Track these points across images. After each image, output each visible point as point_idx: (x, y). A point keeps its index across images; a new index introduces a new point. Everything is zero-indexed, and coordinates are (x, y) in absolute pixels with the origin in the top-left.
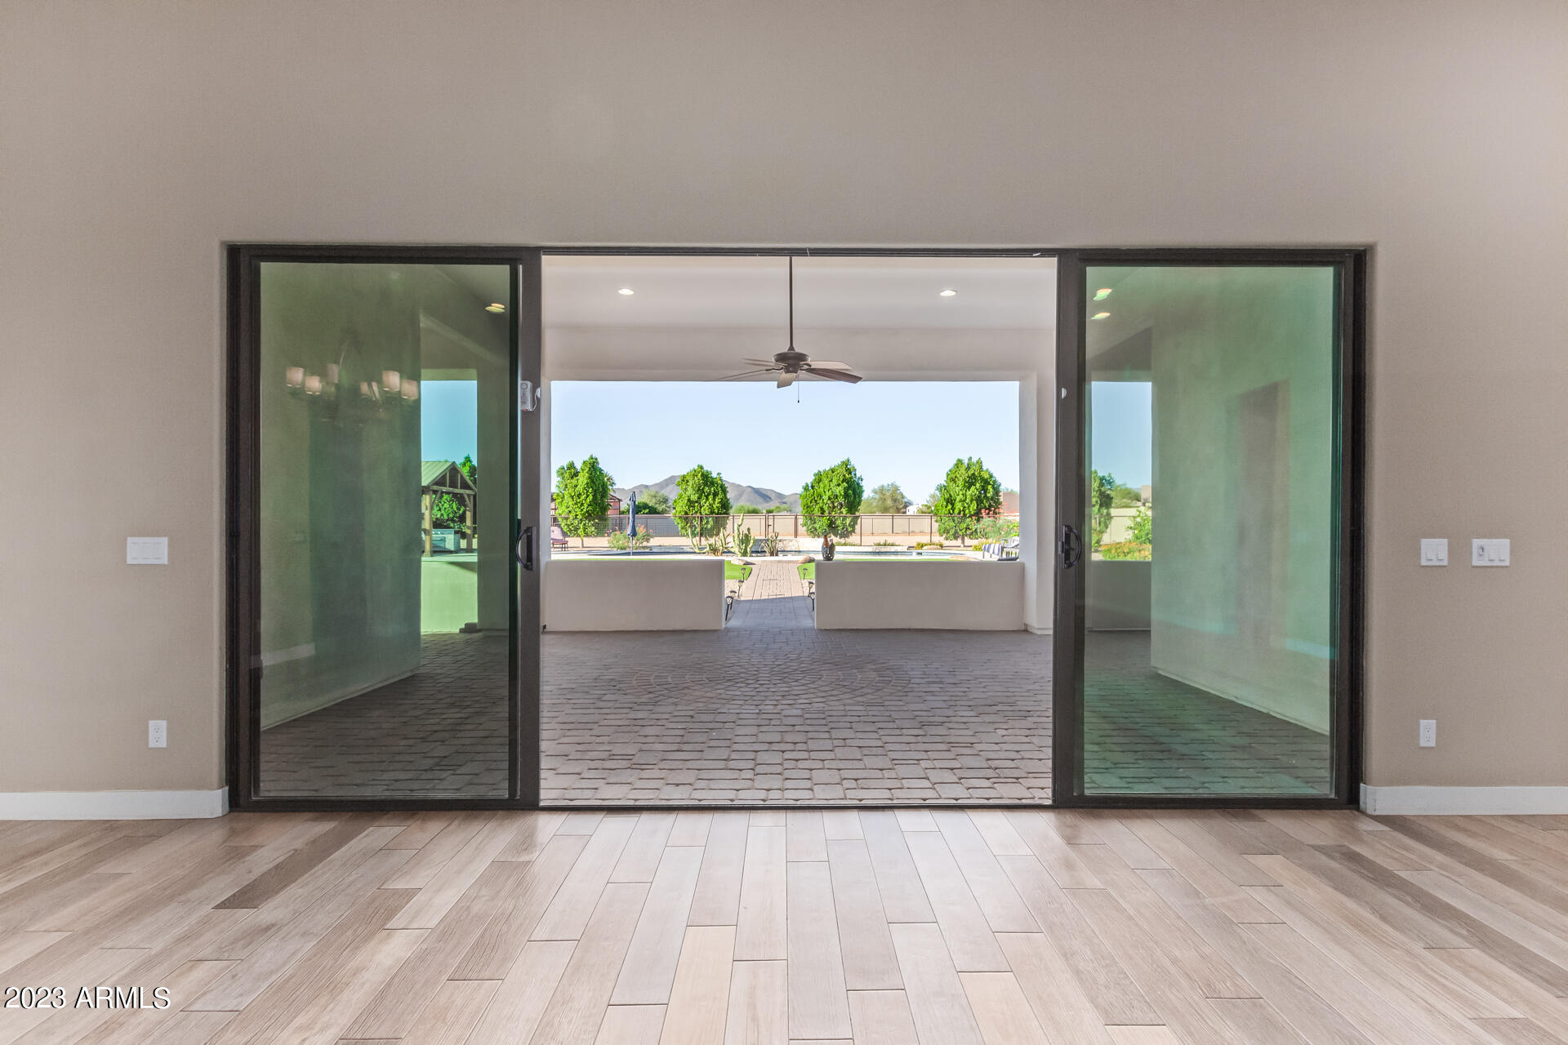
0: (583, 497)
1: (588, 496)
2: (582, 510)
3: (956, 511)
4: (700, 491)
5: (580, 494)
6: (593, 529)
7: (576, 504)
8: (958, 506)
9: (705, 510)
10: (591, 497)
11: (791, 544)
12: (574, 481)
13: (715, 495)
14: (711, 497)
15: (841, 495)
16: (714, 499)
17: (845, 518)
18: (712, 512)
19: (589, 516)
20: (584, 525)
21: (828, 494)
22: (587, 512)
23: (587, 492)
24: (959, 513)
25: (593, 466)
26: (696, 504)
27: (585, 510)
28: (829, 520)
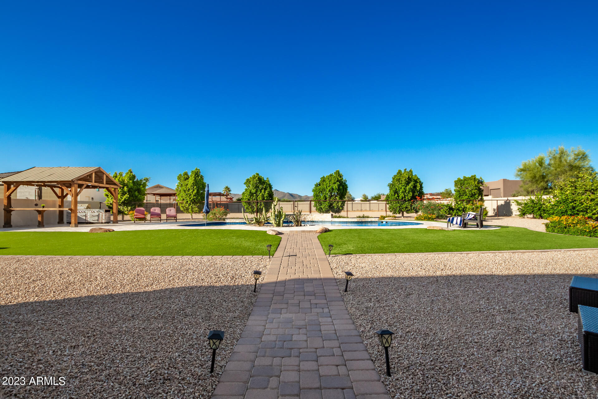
0: (191, 191)
1: (194, 190)
2: (190, 198)
3: (400, 198)
4: (257, 187)
5: (189, 189)
6: (197, 209)
7: (187, 195)
8: (401, 195)
9: (260, 198)
10: (196, 191)
11: (308, 217)
12: (186, 182)
13: (265, 189)
14: (263, 191)
15: (336, 189)
16: (265, 192)
17: (338, 202)
18: (263, 199)
19: (194, 202)
20: (192, 207)
21: (329, 188)
22: (193, 199)
23: (193, 188)
24: (402, 199)
25: (197, 174)
26: (255, 195)
27: (192, 198)
28: (329, 203)
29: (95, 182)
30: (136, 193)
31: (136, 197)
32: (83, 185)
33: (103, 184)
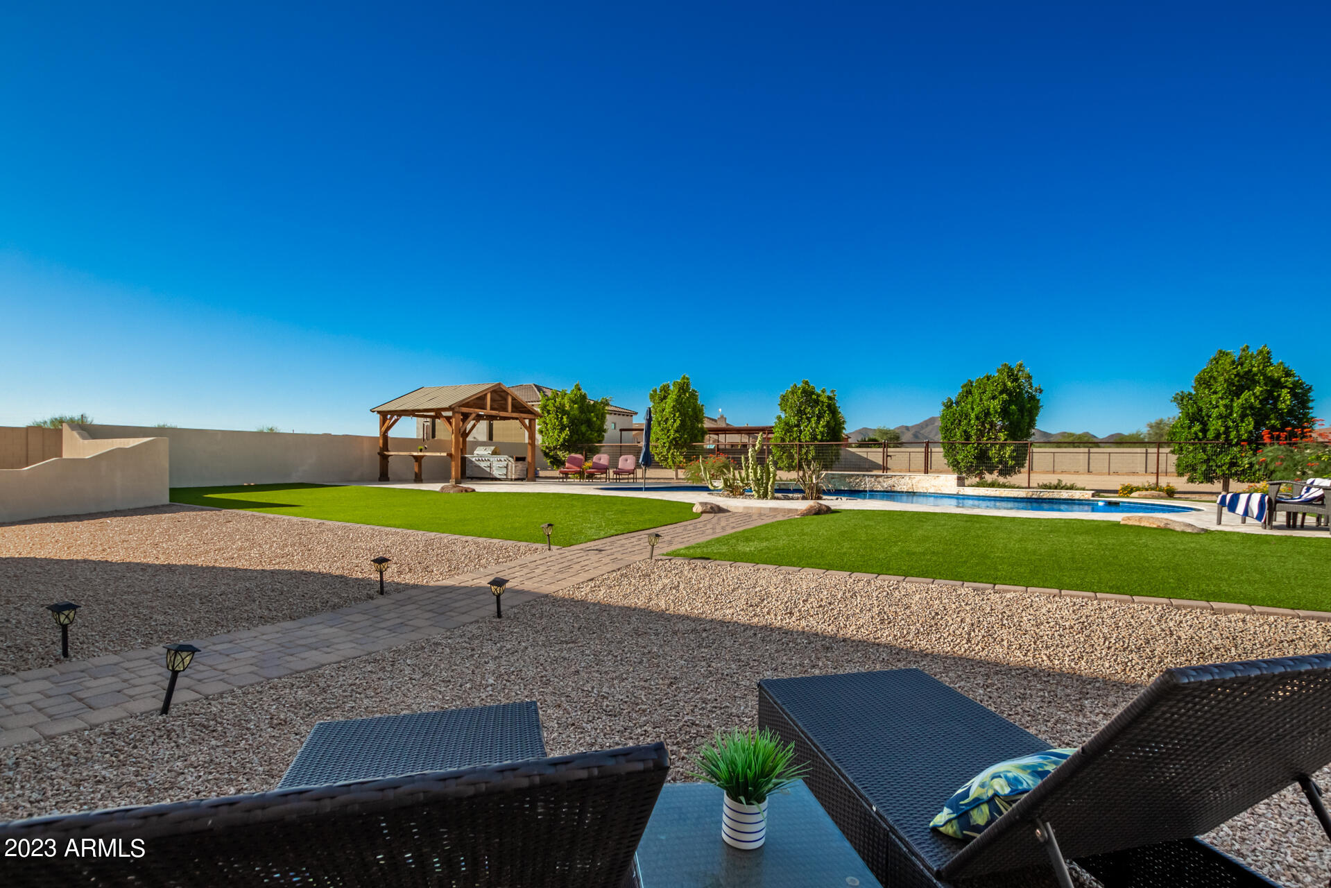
0: (670, 422)
1: (675, 421)
2: (668, 437)
3: (1211, 435)
4: (800, 412)
5: (667, 419)
6: (681, 458)
7: (662, 430)
8: (1215, 425)
9: (806, 436)
10: (678, 422)
11: (903, 481)
12: (663, 404)
13: (819, 417)
14: (813, 420)
15: (996, 412)
16: (818, 422)
17: (1003, 446)
18: (814, 438)
19: (675, 443)
20: (672, 454)
21: (977, 409)
22: (674, 439)
23: (675, 415)
24: (1218, 436)
25: (683, 388)
26: (795, 429)
27: (671, 437)
28: (976, 448)
29: (492, 409)
30: (584, 428)
31: (583, 434)
32: (471, 414)
33: (507, 411)
